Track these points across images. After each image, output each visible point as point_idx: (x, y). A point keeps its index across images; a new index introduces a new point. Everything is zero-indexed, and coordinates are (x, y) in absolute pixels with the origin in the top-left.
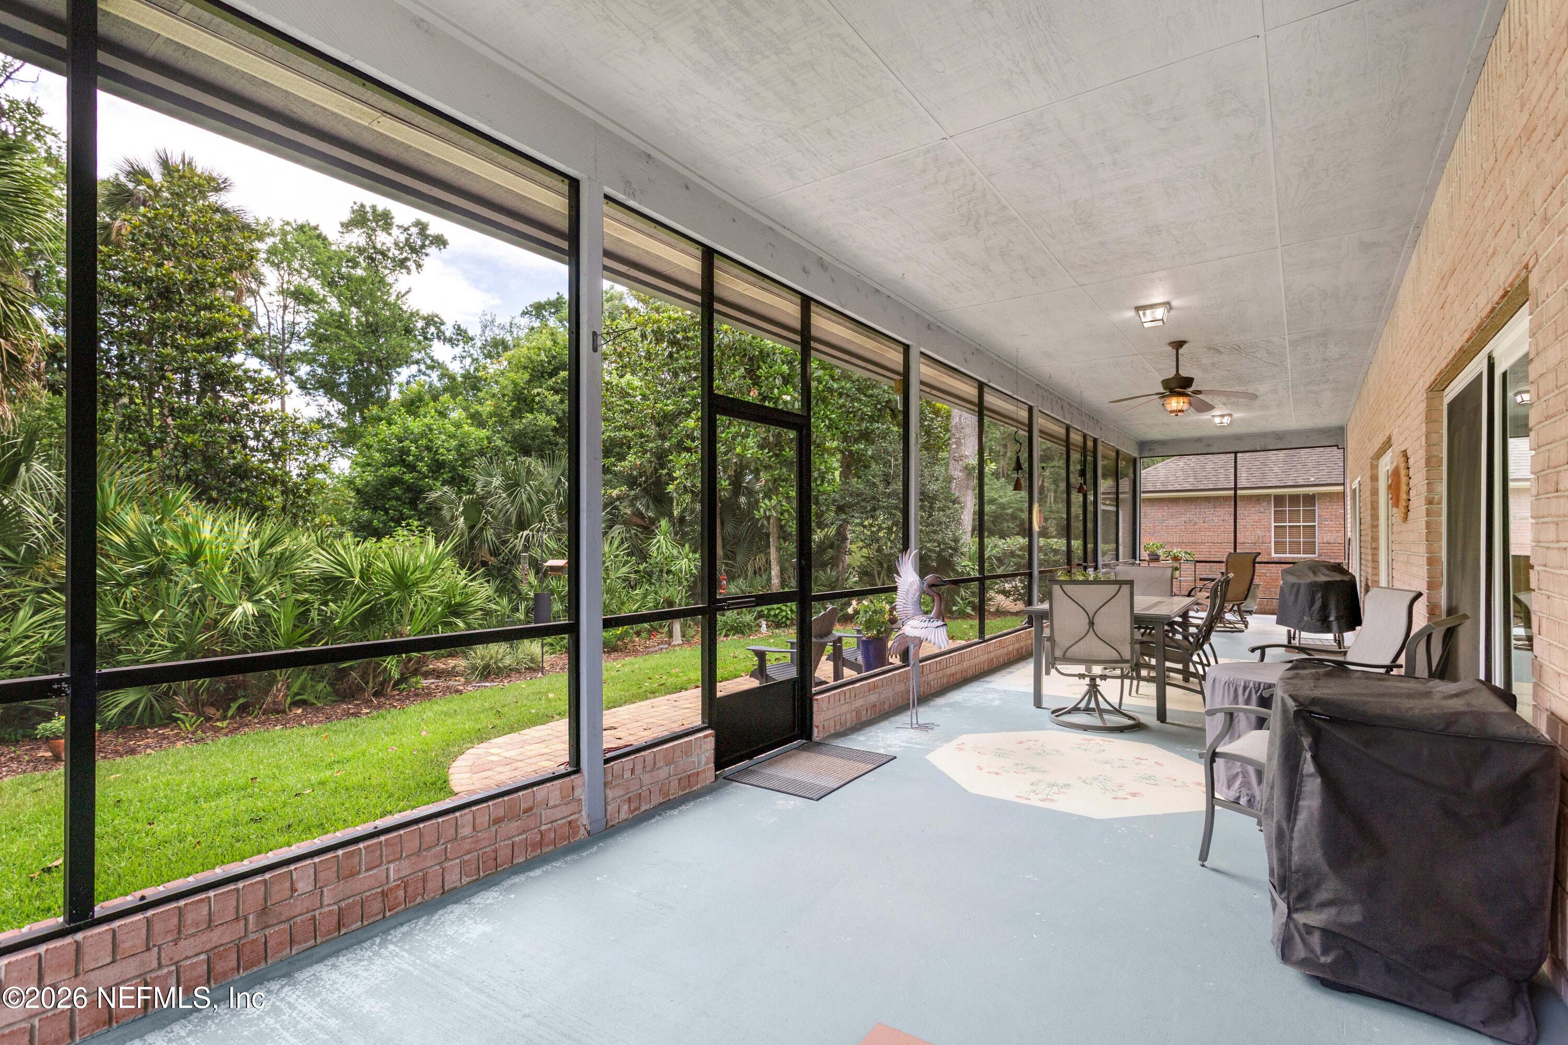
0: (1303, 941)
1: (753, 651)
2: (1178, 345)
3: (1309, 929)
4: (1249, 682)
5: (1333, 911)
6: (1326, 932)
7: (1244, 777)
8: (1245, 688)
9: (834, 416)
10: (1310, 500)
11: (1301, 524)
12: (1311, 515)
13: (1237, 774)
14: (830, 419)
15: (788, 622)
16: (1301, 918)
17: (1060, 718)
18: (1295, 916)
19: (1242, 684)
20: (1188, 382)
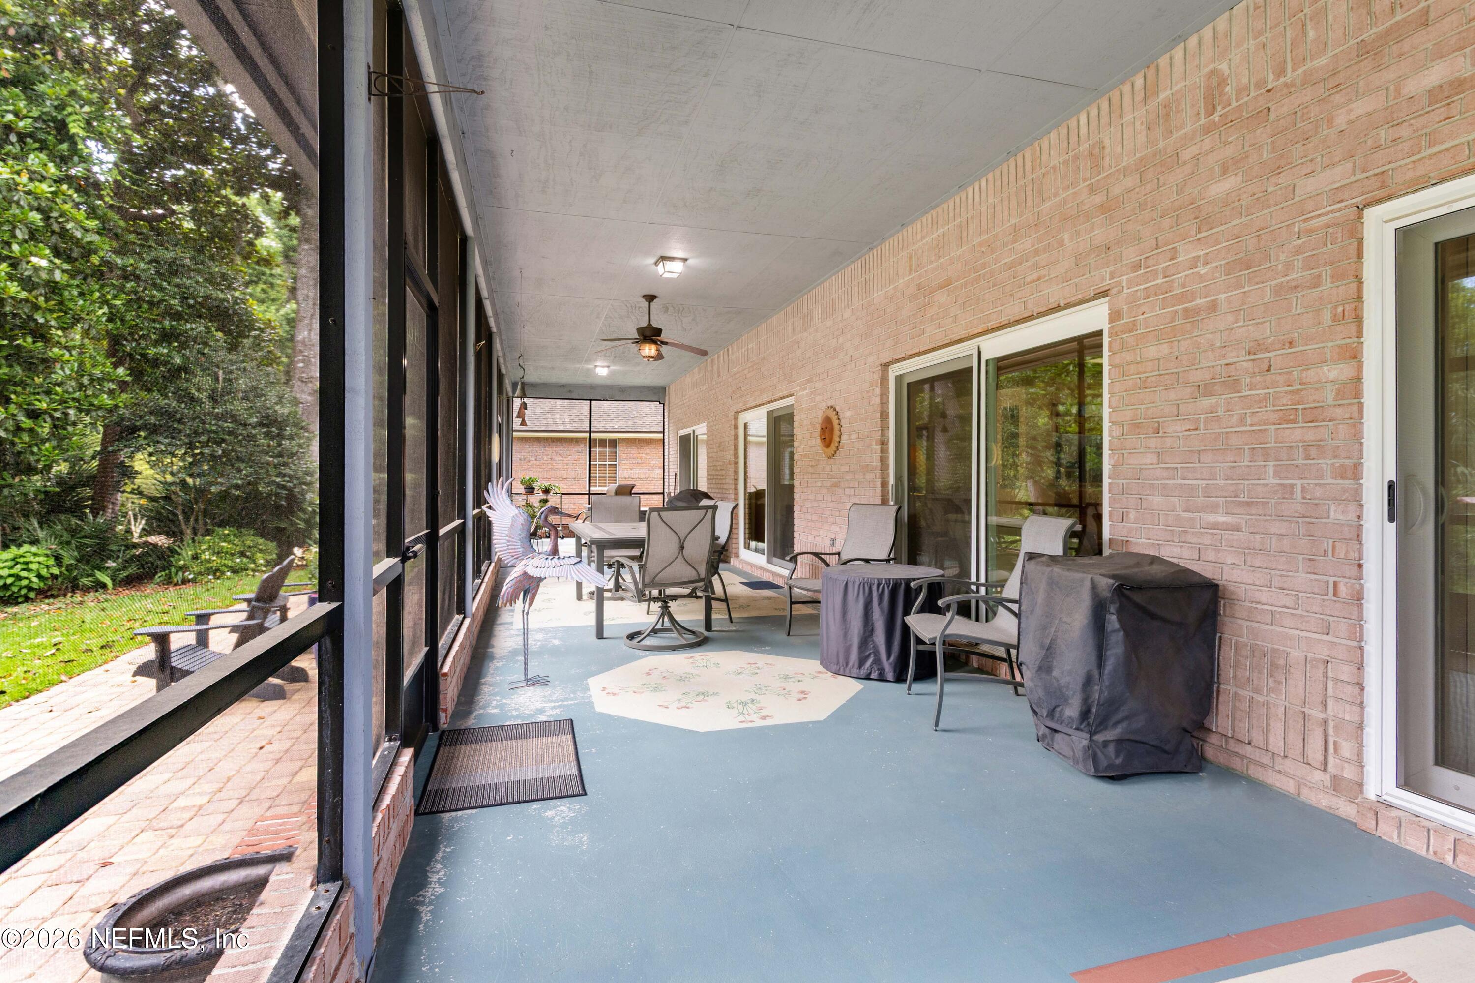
0: (1103, 753)
1: (149, 635)
2: (650, 298)
3: (1106, 743)
4: (881, 579)
5: (1125, 724)
6: (1119, 741)
7: (875, 656)
8: (879, 585)
9: (118, 303)
10: (613, 443)
11: (607, 463)
12: (614, 457)
13: (870, 654)
14: (111, 307)
15: (32, 595)
16: (1100, 738)
17: (643, 643)
18: (1096, 737)
19: (876, 581)
20: (658, 332)
